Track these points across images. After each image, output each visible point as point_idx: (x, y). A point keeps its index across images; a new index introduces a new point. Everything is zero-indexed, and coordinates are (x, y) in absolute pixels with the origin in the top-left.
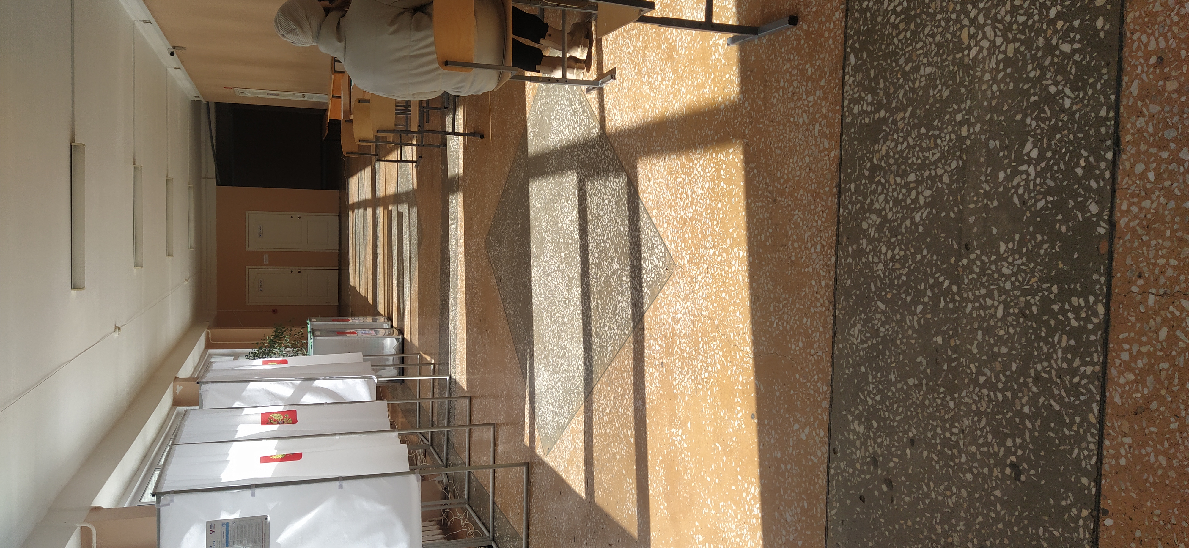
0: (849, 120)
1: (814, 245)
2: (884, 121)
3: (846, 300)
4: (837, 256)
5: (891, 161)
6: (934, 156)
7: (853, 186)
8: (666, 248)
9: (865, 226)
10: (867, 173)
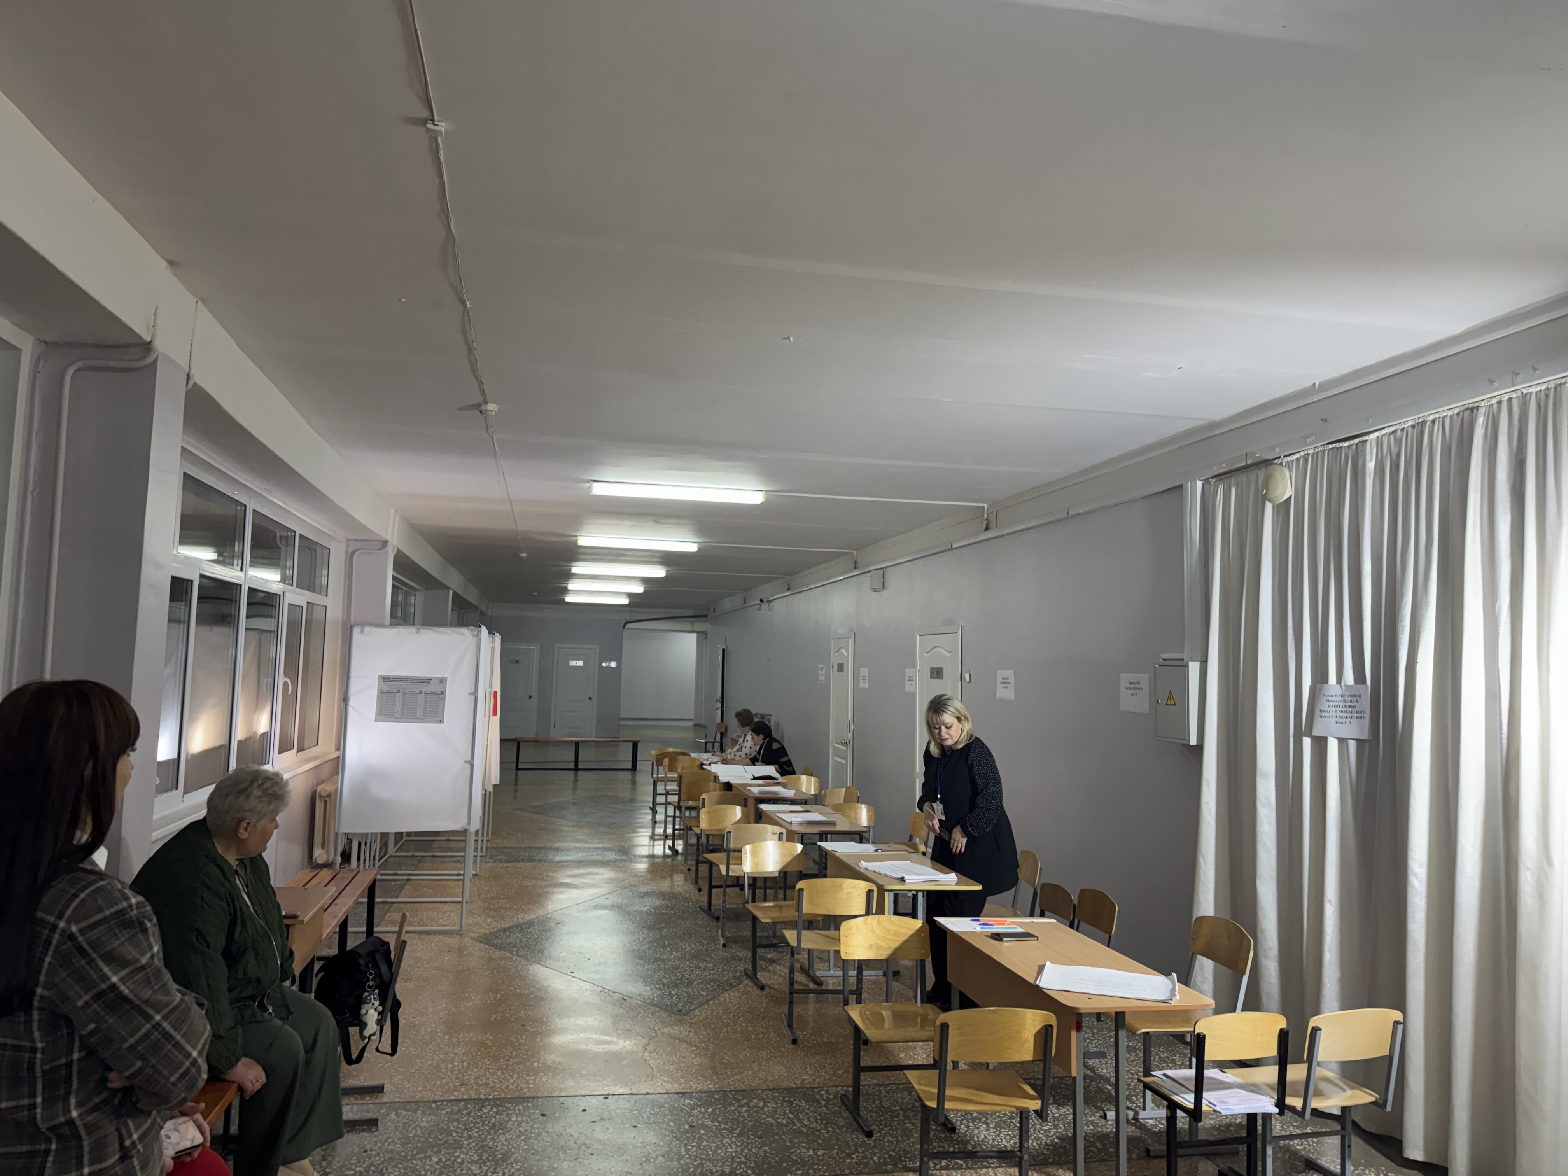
0: (816, 1090)
1: (732, 1081)
2: (820, 1103)
3: (705, 1097)
4: (731, 1091)
5: (797, 1108)
6: (806, 1122)
7: (777, 1094)
8: (694, 1009)
9: (755, 1101)
10: (787, 1099)
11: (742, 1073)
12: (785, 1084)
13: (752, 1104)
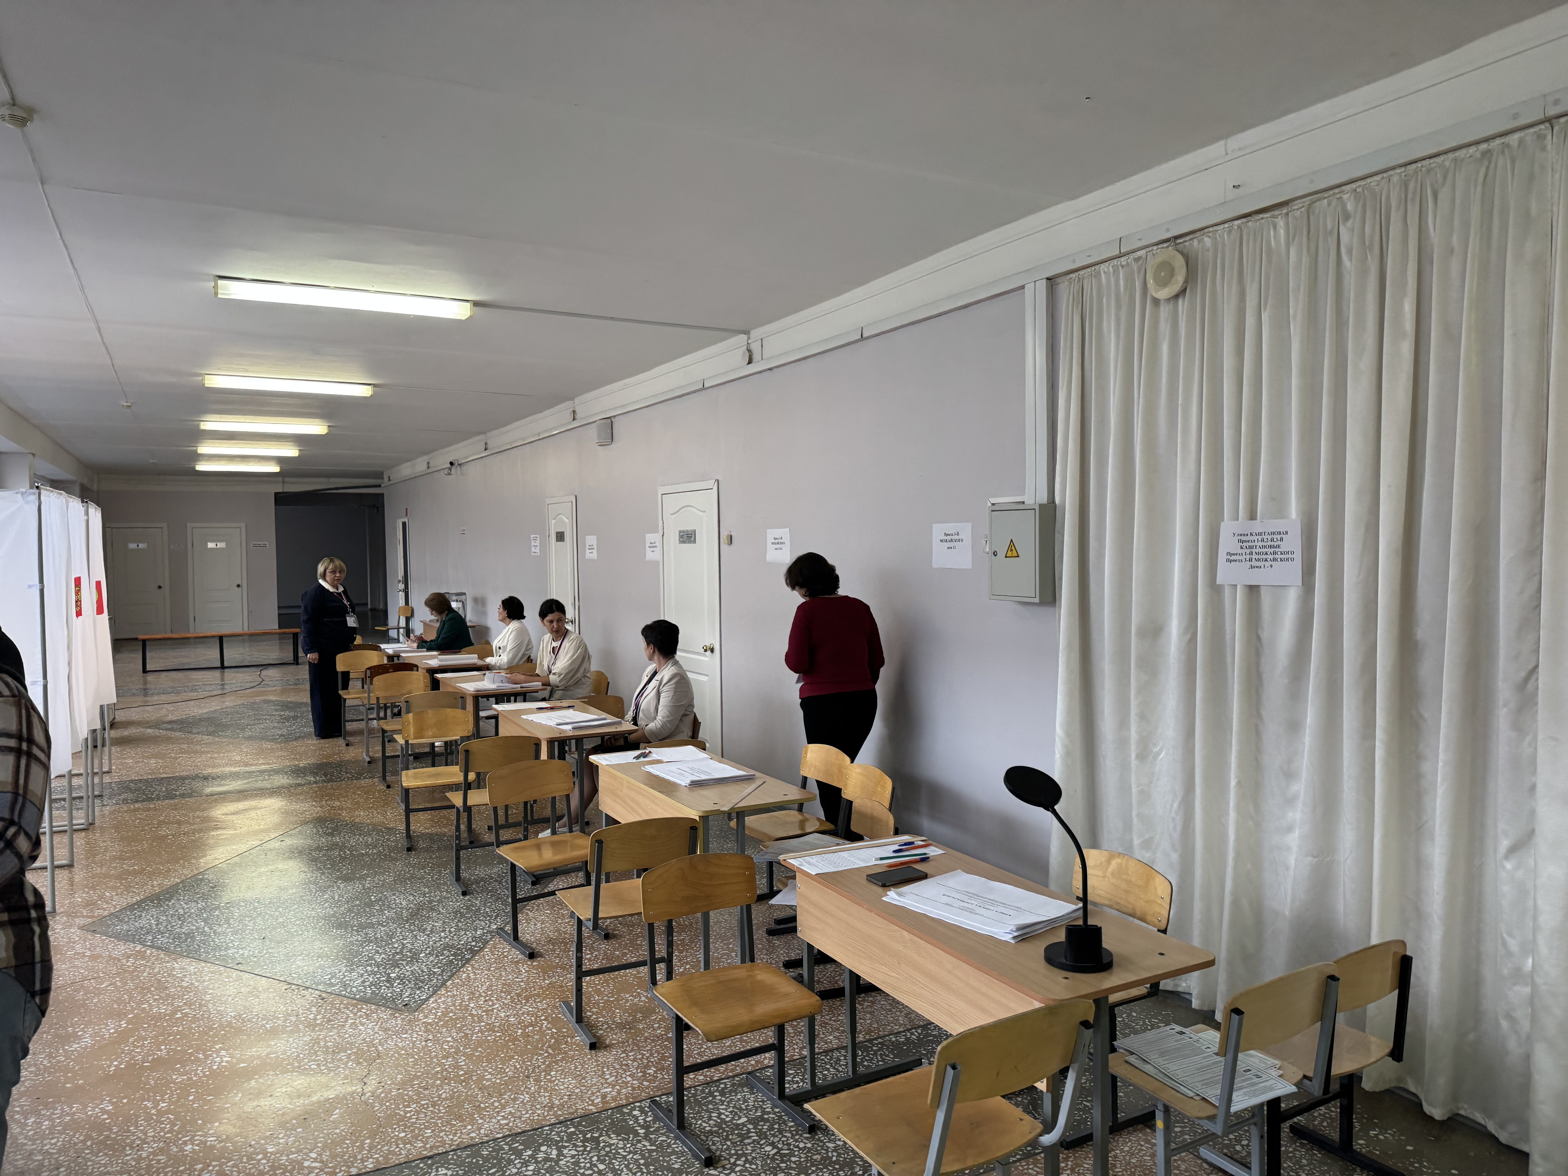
8: (427, 999)
11: (515, 1099)
12: (581, 1107)
13: (541, 1156)
